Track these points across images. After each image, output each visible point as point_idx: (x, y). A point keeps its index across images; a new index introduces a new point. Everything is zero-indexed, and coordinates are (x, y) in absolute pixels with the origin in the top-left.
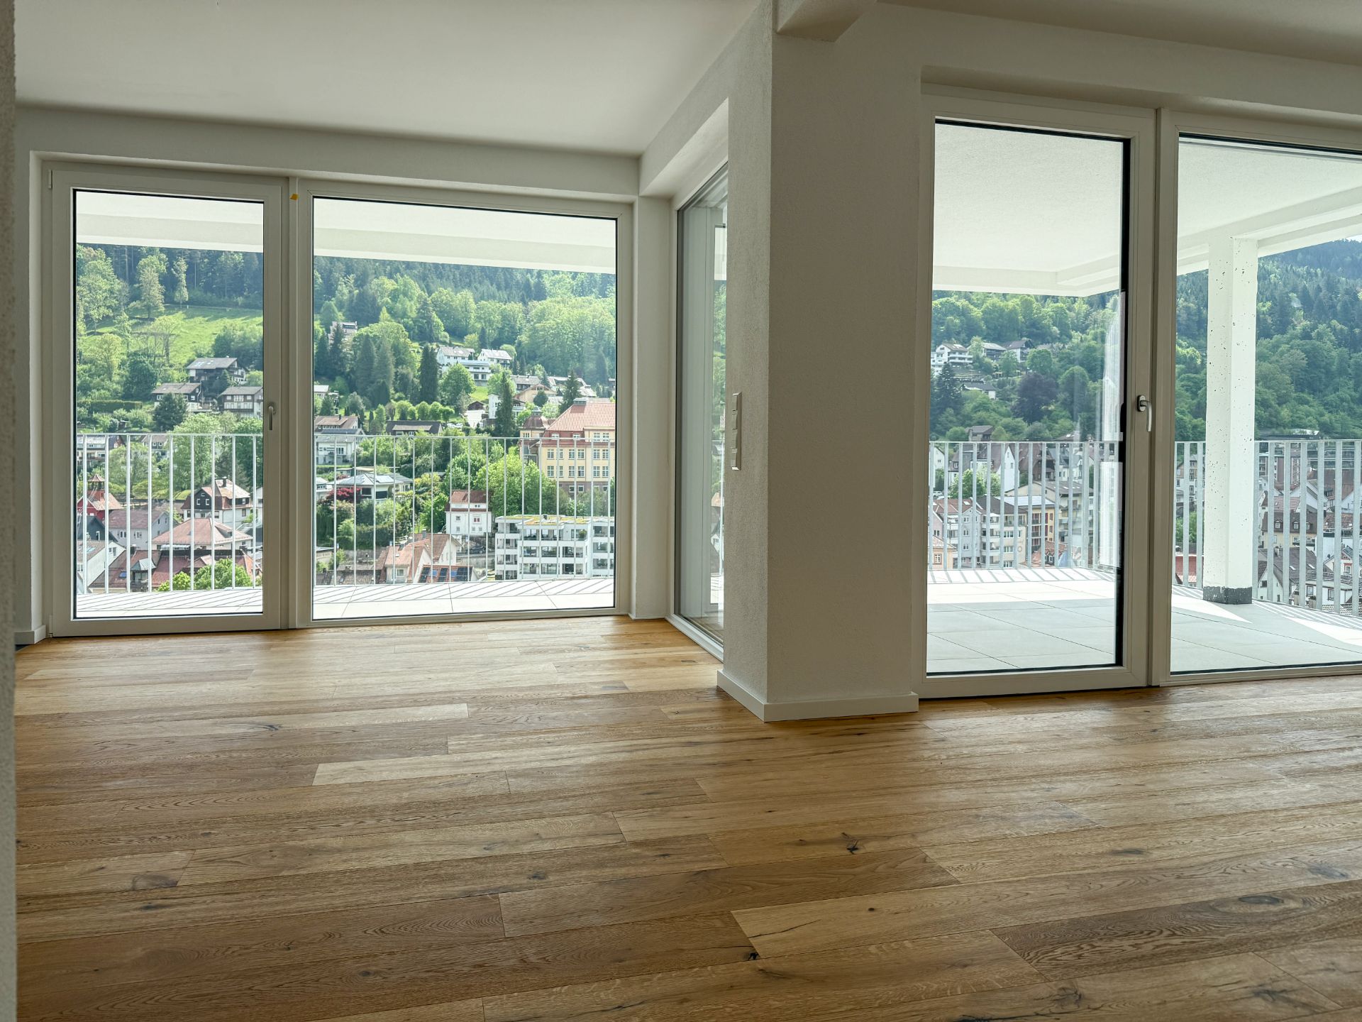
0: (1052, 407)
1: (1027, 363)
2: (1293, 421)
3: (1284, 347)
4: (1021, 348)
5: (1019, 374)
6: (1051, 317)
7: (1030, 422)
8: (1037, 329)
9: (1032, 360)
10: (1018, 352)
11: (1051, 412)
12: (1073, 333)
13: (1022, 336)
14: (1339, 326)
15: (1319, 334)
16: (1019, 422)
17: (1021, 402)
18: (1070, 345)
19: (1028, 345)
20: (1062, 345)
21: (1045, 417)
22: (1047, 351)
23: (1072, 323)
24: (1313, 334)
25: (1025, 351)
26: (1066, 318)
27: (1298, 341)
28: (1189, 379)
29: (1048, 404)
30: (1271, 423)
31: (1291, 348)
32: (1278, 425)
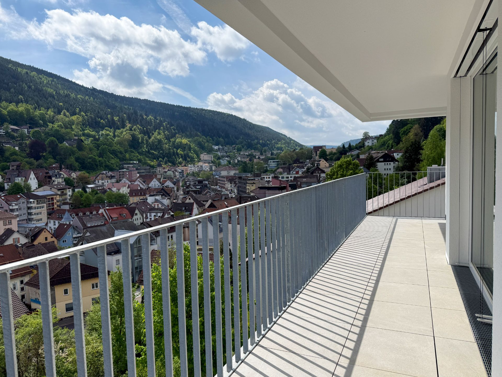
0: (44, 154)
1: (30, 135)
2: (130, 159)
3: (124, 133)
4: (27, 129)
5: (27, 140)
6: (39, 116)
7: (37, 160)
8: (33, 121)
9: (33, 134)
10: (26, 130)
11: (44, 156)
12: (49, 124)
13: (27, 124)
14: (140, 127)
15: (134, 129)
16: (32, 160)
17: (31, 151)
18: (48, 128)
19: (30, 128)
20: (44, 128)
21: (42, 158)
22: (38, 131)
23: (48, 119)
24: (133, 129)
25: (29, 130)
26: (45, 117)
27: (128, 131)
28: (95, 143)
29: (43, 153)
30: (124, 159)
31: (127, 133)
32: (126, 160)
